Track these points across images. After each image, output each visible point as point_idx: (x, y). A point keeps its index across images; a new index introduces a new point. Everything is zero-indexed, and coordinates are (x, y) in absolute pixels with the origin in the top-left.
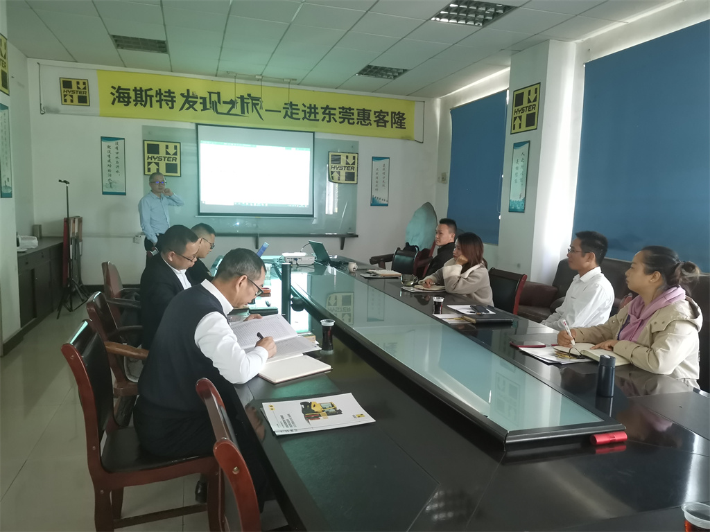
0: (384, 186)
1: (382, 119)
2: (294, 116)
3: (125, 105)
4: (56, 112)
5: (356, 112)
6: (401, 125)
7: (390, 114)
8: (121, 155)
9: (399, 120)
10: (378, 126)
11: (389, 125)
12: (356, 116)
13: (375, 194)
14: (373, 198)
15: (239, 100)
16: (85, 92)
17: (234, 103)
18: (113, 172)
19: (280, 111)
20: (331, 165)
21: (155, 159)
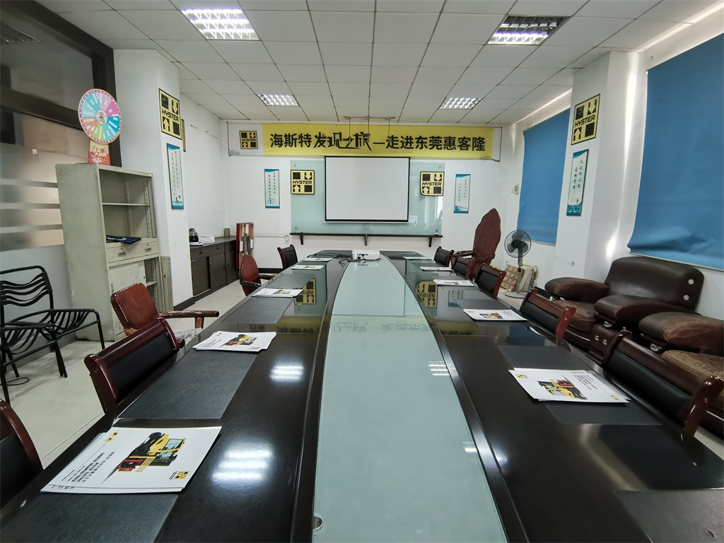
0: (465, 197)
1: (465, 144)
2: (394, 146)
4: (238, 154)
5: (443, 140)
6: (481, 148)
7: (472, 139)
8: (277, 181)
9: (479, 144)
10: (461, 149)
11: (470, 148)
12: (443, 143)
13: (457, 204)
14: (456, 207)
15: (354, 137)
16: (255, 140)
17: (352, 140)
18: (272, 193)
19: (384, 143)
20: (422, 182)
21: (298, 183)
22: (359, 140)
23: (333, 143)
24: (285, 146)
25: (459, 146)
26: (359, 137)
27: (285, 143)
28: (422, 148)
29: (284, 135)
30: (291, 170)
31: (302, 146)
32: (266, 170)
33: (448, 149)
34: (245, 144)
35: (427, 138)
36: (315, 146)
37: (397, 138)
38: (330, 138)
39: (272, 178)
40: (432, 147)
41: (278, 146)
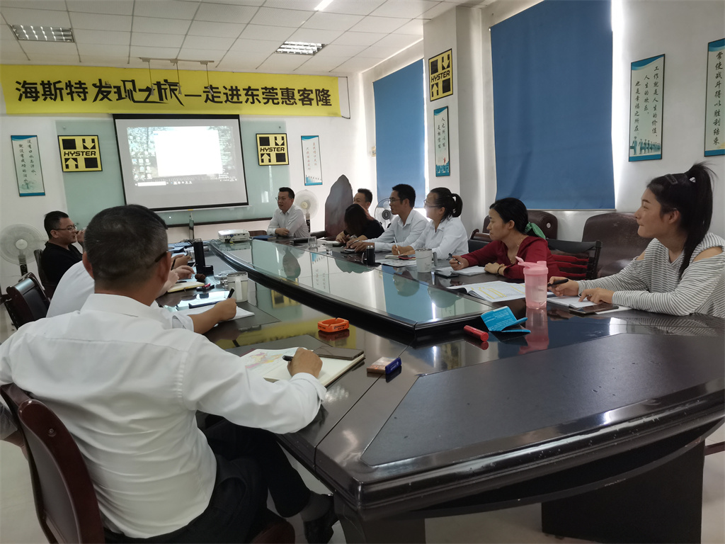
0: (316, 164)
1: (307, 97)
2: (216, 99)
3: (33, 100)
5: (279, 92)
6: (326, 102)
7: (314, 92)
8: (35, 153)
9: (324, 97)
10: (303, 104)
11: (314, 102)
12: (280, 96)
13: (308, 174)
14: (307, 178)
15: (156, 87)
17: (152, 90)
18: (29, 173)
19: (200, 96)
20: (259, 147)
21: (72, 155)
22: (163, 91)
23: (123, 95)
24: (45, 99)
25: (300, 100)
26: (163, 87)
27: (43, 95)
28: (253, 103)
29: (39, 82)
30: (58, 136)
31: (73, 100)
32: (14, 137)
33: (286, 103)
35: (258, 90)
36: (95, 100)
37: (218, 88)
38: (118, 88)
39: (26, 149)
40: (266, 101)
41: (31, 99)
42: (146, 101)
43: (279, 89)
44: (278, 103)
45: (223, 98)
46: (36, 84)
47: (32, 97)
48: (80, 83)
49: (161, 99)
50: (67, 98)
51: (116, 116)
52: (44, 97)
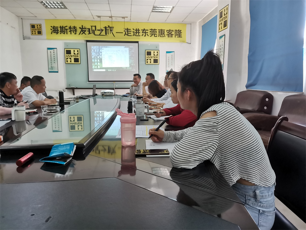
0: (172, 65)
1: (170, 34)
2: (129, 34)
4: (29, 38)
6: (180, 36)
7: (174, 31)
8: (55, 56)
9: (179, 33)
10: (168, 37)
11: (174, 36)
12: (158, 33)
13: (168, 69)
15: (104, 29)
16: (40, 29)
17: (102, 30)
18: (53, 63)
19: (122, 33)
20: (146, 56)
21: (69, 56)
22: (107, 30)
23: (91, 32)
24: (61, 34)
25: (167, 35)
26: (107, 29)
27: (60, 32)
28: (145, 36)
29: (59, 26)
30: (65, 49)
31: (71, 34)
32: (48, 49)
33: (160, 36)
34: (34, 32)
35: (148, 30)
36: (79, 34)
37: (130, 29)
38: (89, 29)
39: (52, 53)
40: (151, 35)
41: (55, 33)
42: (100, 35)
43: (157, 30)
44: (157, 36)
45: (132, 34)
46: (58, 27)
47: (56, 32)
48: (74, 27)
49: (106, 34)
50: (69, 33)
51: (87, 41)
52: (60, 33)
